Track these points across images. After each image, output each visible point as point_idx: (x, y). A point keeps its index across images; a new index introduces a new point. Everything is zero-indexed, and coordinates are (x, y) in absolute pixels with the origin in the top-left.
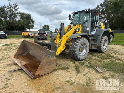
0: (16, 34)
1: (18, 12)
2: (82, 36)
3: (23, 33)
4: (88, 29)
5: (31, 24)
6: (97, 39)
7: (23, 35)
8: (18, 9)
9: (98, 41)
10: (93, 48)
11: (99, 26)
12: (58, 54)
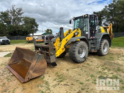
0: (19, 39)
1: (22, 16)
2: (81, 39)
3: (27, 38)
4: (87, 33)
5: (34, 28)
6: (96, 42)
7: (27, 40)
8: (22, 13)
9: (97, 44)
10: (93, 51)
11: (99, 30)
12: (58, 56)
